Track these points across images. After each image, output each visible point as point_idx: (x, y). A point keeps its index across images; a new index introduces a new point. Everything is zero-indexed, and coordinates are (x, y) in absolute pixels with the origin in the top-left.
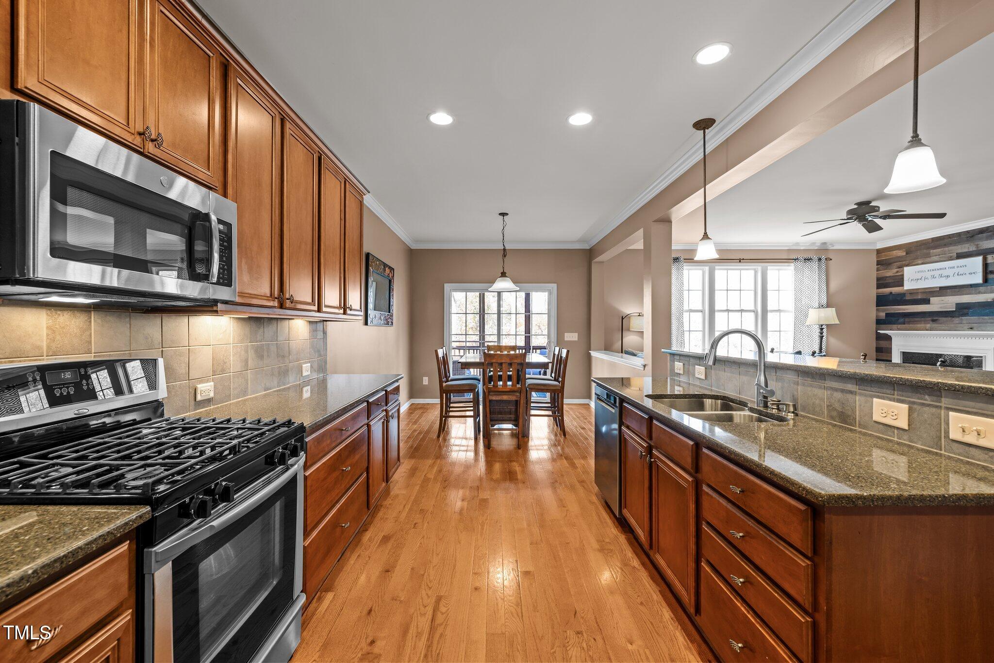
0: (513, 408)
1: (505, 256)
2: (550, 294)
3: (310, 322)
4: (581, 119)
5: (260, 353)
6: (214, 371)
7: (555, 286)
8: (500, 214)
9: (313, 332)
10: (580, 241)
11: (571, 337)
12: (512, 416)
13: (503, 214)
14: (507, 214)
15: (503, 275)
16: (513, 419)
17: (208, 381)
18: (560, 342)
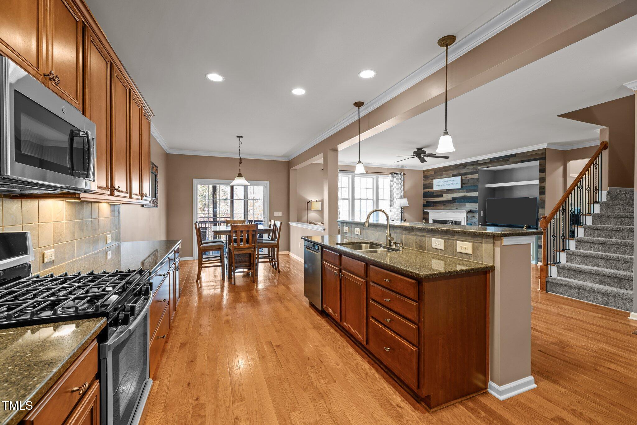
0: (247, 258)
1: (240, 163)
2: (265, 187)
3: (110, 205)
4: (299, 91)
5: (82, 227)
6: (54, 241)
7: (267, 183)
8: (238, 137)
9: (113, 211)
10: (283, 156)
11: (278, 214)
12: (247, 264)
13: (240, 137)
14: (242, 137)
15: (240, 175)
16: (248, 265)
17: (50, 248)
18: (271, 217)
